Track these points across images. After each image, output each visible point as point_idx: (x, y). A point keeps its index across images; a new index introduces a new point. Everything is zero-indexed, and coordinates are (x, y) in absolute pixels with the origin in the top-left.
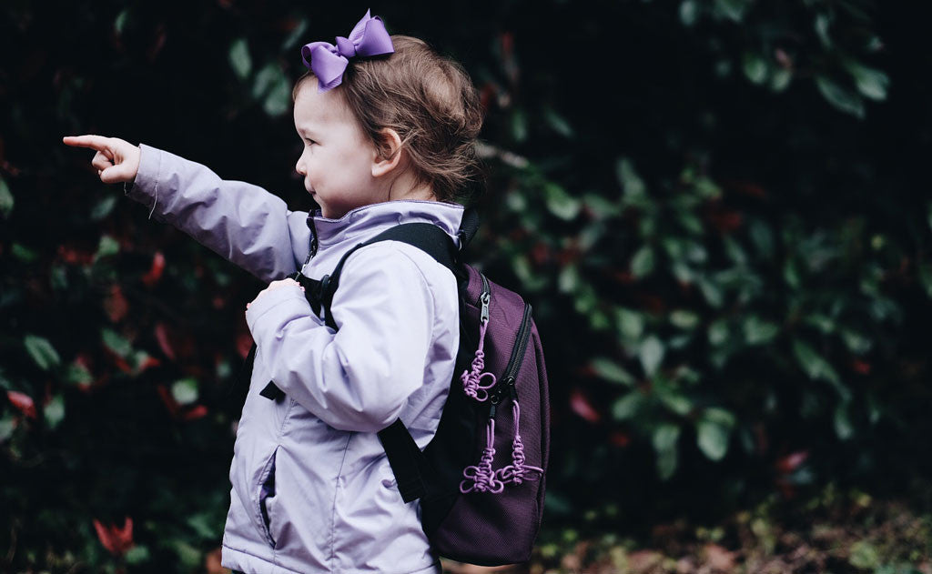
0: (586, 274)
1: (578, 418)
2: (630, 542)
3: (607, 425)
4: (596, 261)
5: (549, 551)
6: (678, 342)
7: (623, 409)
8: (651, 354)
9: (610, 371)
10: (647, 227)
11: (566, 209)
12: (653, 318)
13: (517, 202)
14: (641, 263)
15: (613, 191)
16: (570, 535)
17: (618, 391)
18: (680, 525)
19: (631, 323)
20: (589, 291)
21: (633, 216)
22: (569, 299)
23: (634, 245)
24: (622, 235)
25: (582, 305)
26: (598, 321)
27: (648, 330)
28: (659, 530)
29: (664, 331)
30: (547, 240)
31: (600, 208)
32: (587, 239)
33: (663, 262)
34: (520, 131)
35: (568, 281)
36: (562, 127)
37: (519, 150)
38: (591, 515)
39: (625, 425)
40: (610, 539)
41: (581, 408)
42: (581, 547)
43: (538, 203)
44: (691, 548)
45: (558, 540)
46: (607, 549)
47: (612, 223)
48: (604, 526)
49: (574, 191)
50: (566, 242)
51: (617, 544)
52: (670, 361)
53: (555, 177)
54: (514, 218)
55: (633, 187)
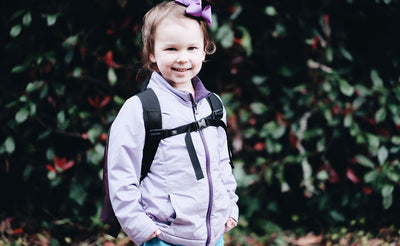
0: (356, 119)
1: (349, 180)
2: (369, 234)
3: (362, 184)
4: (360, 114)
5: (335, 237)
6: (394, 150)
7: (369, 178)
8: (383, 154)
9: (363, 161)
10: (383, 100)
11: (348, 91)
12: (384, 139)
13: (327, 87)
14: (380, 116)
15: (369, 84)
16: (344, 230)
17: (368, 170)
18: (392, 228)
19: (374, 141)
20: (357, 127)
21: (377, 95)
22: (347, 130)
23: (377, 107)
24: (372, 104)
25: (353, 133)
26: (360, 140)
27: (381, 144)
28: (382, 231)
29: (389, 145)
30: (339, 104)
31: (363, 91)
32: (357, 104)
33: (389, 114)
34: (330, 57)
35: (348, 122)
36: (348, 56)
37: (329, 65)
38: (353, 222)
39: (369, 185)
40: (361, 233)
41: (351, 176)
42: (349, 236)
43: (336, 88)
44: (396, 239)
45: (338, 232)
46: (359, 237)
47: (368, 98)
48: (358, 227)
49: (352, 83)
50: (348, 105)
51: (365, 235)
52: (391, 158)
53: (344, 77)
54: (325, 95)
55: (378, 83)
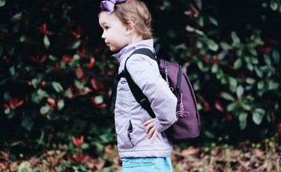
0: (221, 67)
1: (217, 110)
2: (231, 147)
3: (225, 112)
4: (223, 63)
5: (207, 149)
6: (248, 88)
7: (230, 108)
8: (240, 91)
9: (226, 96)
10: (240, 53)
11: (214, 47)
12: (240, 80)
13: (199, 45)
14: (237, 64)
15: (230, 42)
16: (213, 145)
17: (230, 102)
18: (248, 142)
19: (233, 82)
20: (221, 72)
21: (236, 49)
22: (215, 75)
23: (236, 58)
24: (232, 55)
25: (218, 77)
26: (223, 81)
27: (238, 84)
28: (241, 144)
29: (245, 85)
30: (209, 57)
31: (226, 46)
32: (221, 56)
33: (244, 64)
34: (201, 23)
35: (215, 69)
36: (215, 22)
37: (201, 29)
38: (220, 139)
39: (231, 113)
40: (226, 146)
41: (218, 107)
42: (217, 148)
43: (205, 46)
44: (251, 149)
45: (209, 146)
46: (225, 149)
47: (230, 51)
48: (224, 142)
49: (218, 42)
50: (215, 57)
51: (228, 148)
52: (246, 93)
53: (211, 37)
54: (199, 50)
55: (236, 40)
